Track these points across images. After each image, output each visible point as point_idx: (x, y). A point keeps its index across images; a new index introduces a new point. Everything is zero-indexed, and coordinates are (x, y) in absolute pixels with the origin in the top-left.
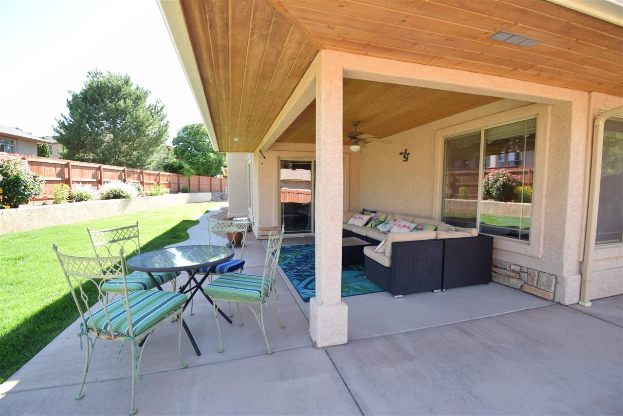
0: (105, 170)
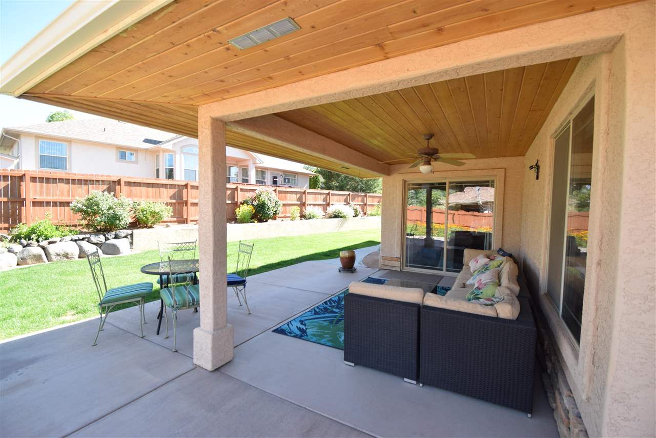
0: (333, 195)
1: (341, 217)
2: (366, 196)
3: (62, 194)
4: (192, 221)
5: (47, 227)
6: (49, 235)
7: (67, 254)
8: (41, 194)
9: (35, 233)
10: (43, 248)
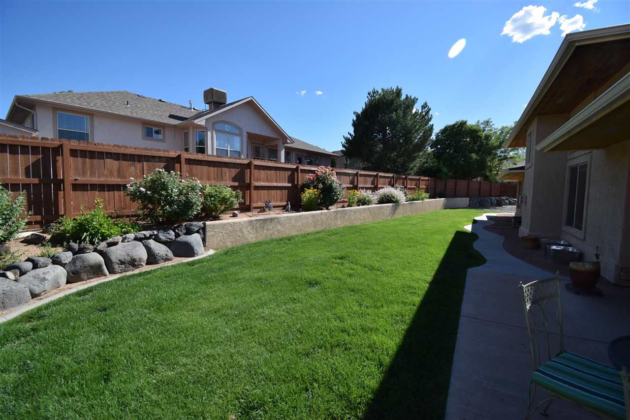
0: (380, 177)
1: (394, 202)
2: (406, 178)
3: (111, 174)
4: (255, 208)
5: (102, 221)
6: (107, 232)
7: (134, 260)
8: (84, 174)
9: (87, 231)
10: (101, 253)
